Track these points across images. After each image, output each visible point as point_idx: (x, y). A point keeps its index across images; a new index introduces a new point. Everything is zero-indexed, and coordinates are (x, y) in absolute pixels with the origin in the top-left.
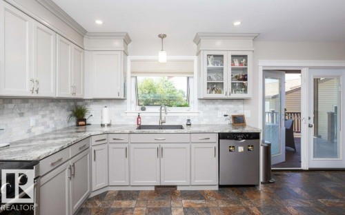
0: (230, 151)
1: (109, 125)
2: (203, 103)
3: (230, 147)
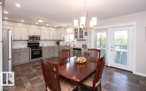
3: (75, 51)
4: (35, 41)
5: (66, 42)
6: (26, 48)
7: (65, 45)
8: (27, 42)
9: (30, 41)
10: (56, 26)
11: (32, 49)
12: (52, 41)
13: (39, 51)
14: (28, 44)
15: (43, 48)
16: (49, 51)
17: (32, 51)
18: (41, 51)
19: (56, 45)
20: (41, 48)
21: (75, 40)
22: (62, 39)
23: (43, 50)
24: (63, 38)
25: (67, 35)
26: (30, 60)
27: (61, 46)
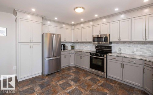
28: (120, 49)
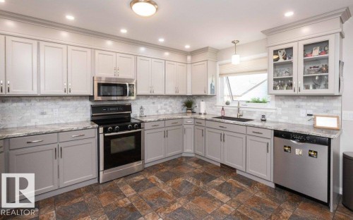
0: (285, 150)
1: (205, 114)
2: (281, 99)
3: (285, 146)
4: (114, 98)
5: (220, 102)
6: (85, 129)
7: (220, 115)
8: (88, 104)
9: (100, 98)
10: (187, 47)
11: (105, 131)
12: (171, 100)
13: (132, 138)
14: (94, 109)
15: (147, 126)
16: (166, 135)
17: (105, 137)
18: (138, 137)
19: (184, 111)
20: (139, 125)
21: (268, 98)
22: (209, 93)
23: (146, 132)
24: (212, 90)
25: (225, 78)
26: (101, 173)
27: (203, 117)
28: (141, 108)
